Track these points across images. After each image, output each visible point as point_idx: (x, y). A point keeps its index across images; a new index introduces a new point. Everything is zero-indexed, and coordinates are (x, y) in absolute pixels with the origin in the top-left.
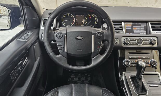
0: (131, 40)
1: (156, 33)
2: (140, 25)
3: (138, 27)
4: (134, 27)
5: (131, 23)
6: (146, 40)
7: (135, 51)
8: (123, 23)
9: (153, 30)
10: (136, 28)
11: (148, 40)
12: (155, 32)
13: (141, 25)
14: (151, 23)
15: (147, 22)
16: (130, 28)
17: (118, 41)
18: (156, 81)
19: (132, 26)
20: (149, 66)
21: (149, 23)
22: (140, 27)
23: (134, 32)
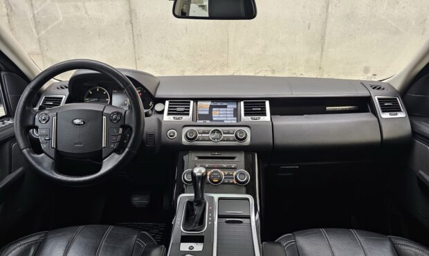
0: (201, 132)
1: (251, 120)
2: (225, 107)
3: (221, 109)
4: (214, 109)
5: (209, 103)
6: (229, 133)
7: (209, 155)
8: (192, 102)
9: (246, 114)
10: (218, 112)
11: (231, 132)
12: (250, 117)
13: (228, 106)
14: (245, 103)
15: (237, 100)
16: (207, 113)
17: (174, 134)
18: (240, 212)
19: (211, 107)
20: (233, 183)
21: (242, 103)
22: (225, 109)
23: (214, 119)
